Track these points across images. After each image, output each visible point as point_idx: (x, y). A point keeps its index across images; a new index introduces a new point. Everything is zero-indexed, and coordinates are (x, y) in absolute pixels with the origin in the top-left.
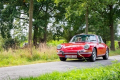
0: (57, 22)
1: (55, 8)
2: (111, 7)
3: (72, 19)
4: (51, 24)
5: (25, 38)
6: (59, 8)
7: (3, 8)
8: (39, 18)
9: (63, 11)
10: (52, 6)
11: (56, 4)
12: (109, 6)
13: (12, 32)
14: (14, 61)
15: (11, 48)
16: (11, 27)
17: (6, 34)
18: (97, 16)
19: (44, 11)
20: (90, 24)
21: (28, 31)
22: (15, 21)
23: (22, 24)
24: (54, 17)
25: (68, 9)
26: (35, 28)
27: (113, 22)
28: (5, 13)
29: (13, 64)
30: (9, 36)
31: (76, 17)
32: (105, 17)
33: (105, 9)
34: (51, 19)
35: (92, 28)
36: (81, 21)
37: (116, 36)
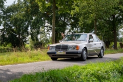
0: (72, 28)
1: (70, 18)
2: (114, 16)
3: (84, 26)
4: (68, 30)
5: (48, 41)
6: (73, 18)
7: (32, 19)
8: (59, 26)
9: (77, 20)
10: (69, 17)
11: (71, 15)
12: (113, 16)
13: (39, 36)
14: (42, 58)
15: (39, 48)
16: (38, 33)
17: (35, 38)
18: (103, 24)
19: (62, 21)
20: (98, 30)
21: (51, 36)
22: (41, 28)
23: (46, 31)
24: (70, 25)
25: (81, 18)
26: (56, 33)
27: (115, 28)
28: (34, 22)
29: (42, 60)
30: (37, 40)
31: (87, 25)
32: (109, 24)
33: (109, 18)
34: (68, 27)
35: (99, 32)
36: (91, 27)
37: (118, 39)
